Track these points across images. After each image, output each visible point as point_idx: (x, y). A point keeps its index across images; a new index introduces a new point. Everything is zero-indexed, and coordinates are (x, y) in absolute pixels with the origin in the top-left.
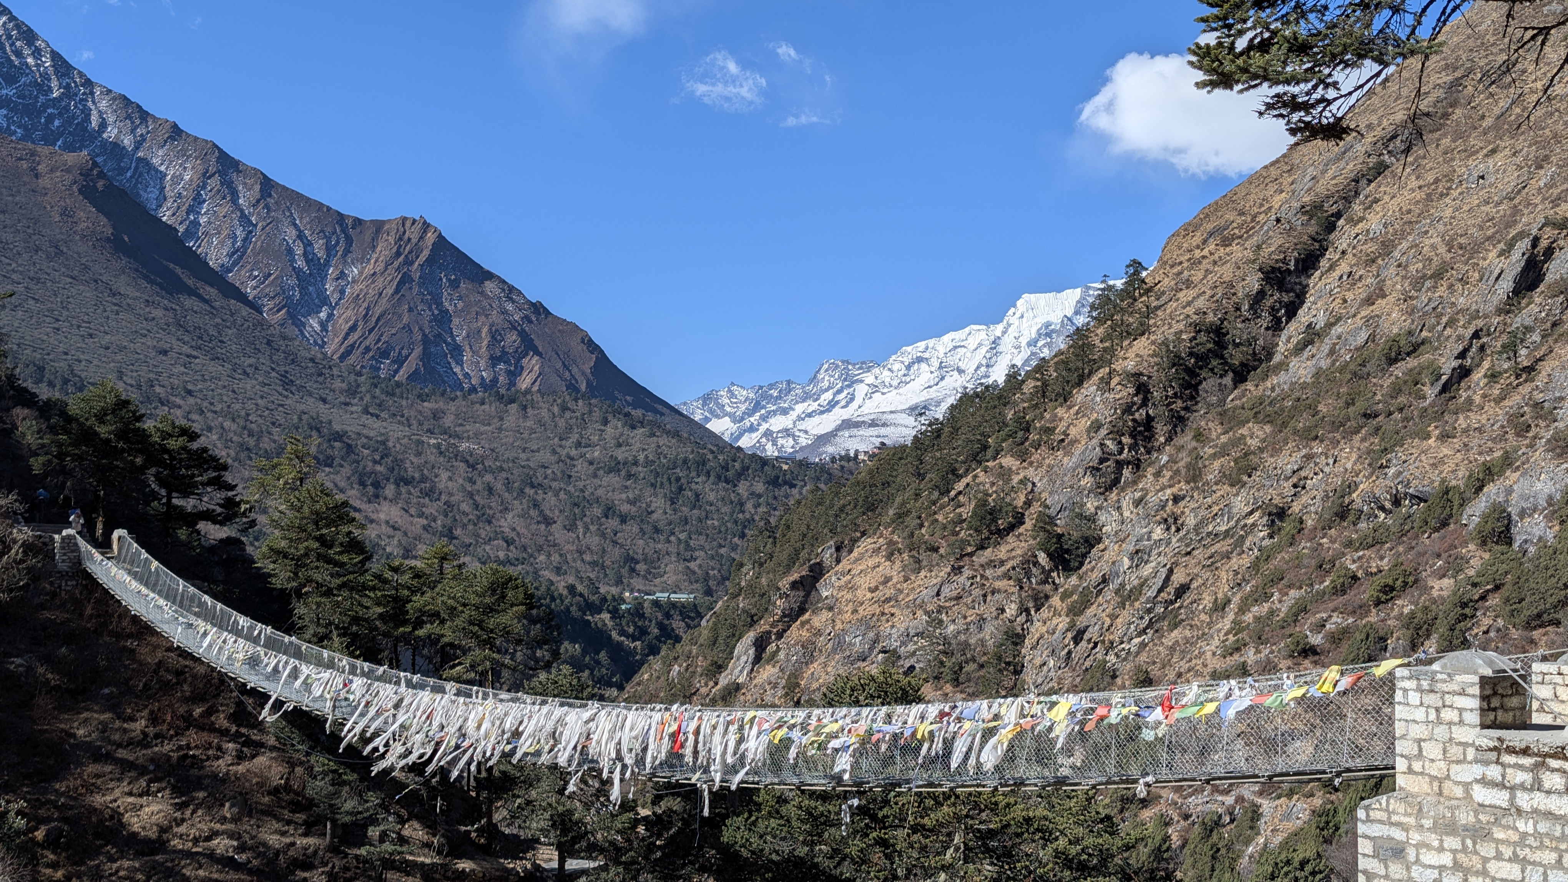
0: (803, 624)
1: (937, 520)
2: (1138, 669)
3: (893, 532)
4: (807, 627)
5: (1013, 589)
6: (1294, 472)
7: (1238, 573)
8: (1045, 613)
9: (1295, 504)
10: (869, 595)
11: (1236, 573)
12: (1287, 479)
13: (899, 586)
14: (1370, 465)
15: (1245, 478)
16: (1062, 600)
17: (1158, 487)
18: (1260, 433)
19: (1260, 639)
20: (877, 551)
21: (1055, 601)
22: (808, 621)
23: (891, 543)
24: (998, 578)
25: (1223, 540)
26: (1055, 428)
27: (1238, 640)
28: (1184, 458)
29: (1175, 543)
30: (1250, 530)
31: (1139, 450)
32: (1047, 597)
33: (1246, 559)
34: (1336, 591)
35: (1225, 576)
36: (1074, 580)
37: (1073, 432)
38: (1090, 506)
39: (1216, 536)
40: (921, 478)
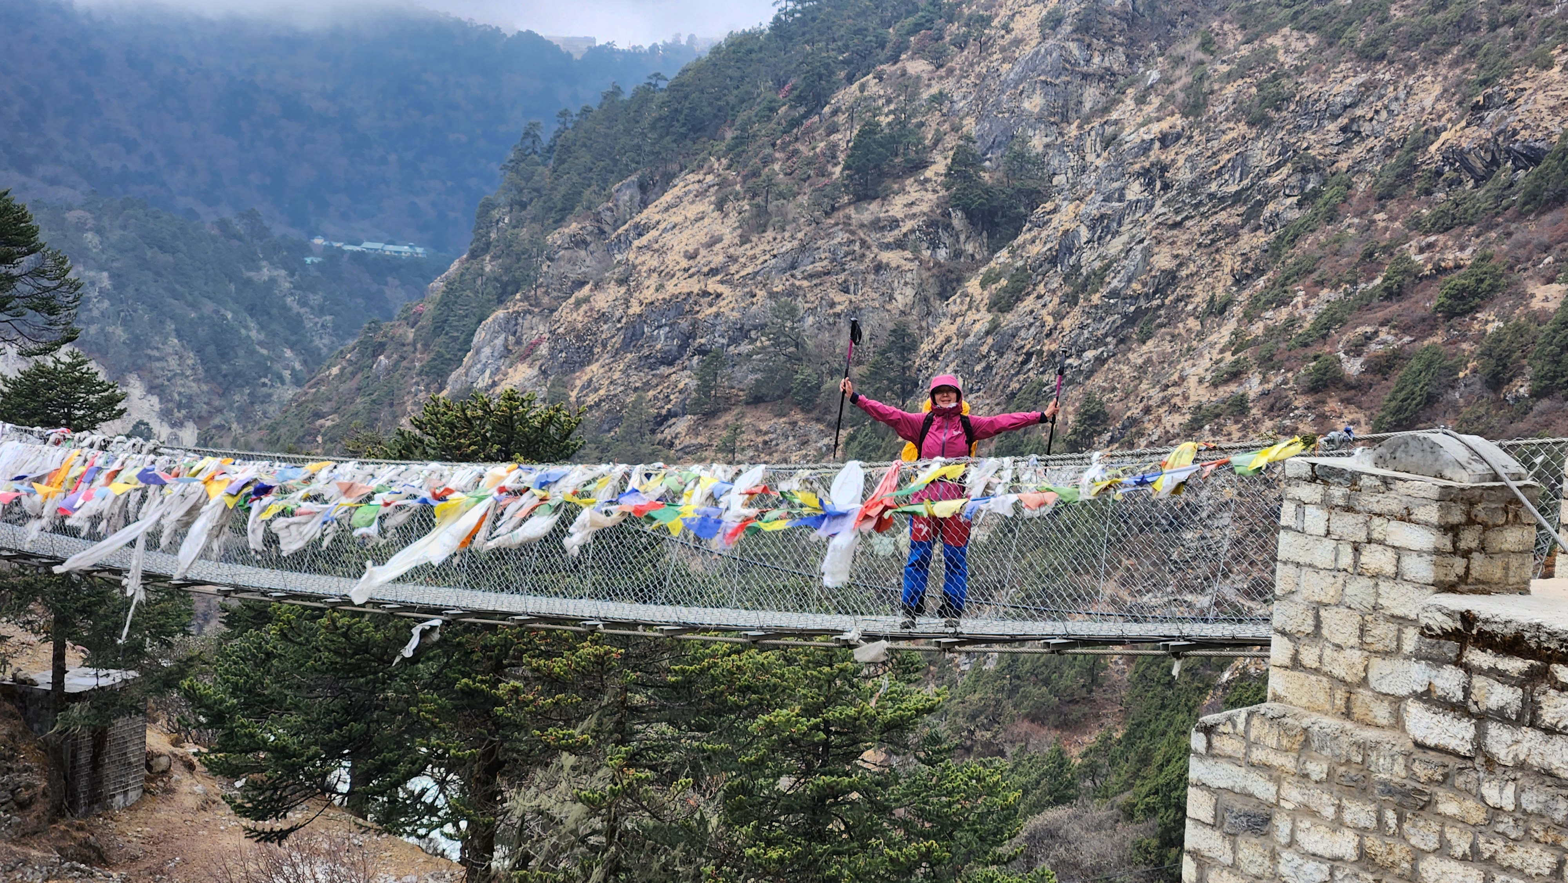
0: (578, 304)
1: (796, 152)
2: (1089, 398)
3: (729, 167)
4: (585, 307)
5: (908, 266)
6: (1346, 107)
7: (1249, 259)
8: (955, 305)
9: (1343, 156)
10: (685, 263)
11: (1246, 257)
12: (1335, 117)
13: (732, 250)
14: (1460, 104)
15: (1272, 113)
16: (983, 285)
17: (1140, 120)
18: (1300, 46)
19: (1268, 363)
20: (701, 194)
21: (973, 286)
22: (587, 300)
23: (723, 184)
24: (888, 247)
25: (1231, 206)
26: (990, 19)
27: (1237, 362)
28: (1183, 77)
29: (1158, 208)
30: (1271, 195)
31: (1116, 60)
32: (960, 280)
33: (1262, 239)
34: (1391, 294)
35: (1230, 262)
36: (1003, 255)
37: (1019, 26)
38: (1037, 142)
39: (1221, 201)
40: (780, 84)
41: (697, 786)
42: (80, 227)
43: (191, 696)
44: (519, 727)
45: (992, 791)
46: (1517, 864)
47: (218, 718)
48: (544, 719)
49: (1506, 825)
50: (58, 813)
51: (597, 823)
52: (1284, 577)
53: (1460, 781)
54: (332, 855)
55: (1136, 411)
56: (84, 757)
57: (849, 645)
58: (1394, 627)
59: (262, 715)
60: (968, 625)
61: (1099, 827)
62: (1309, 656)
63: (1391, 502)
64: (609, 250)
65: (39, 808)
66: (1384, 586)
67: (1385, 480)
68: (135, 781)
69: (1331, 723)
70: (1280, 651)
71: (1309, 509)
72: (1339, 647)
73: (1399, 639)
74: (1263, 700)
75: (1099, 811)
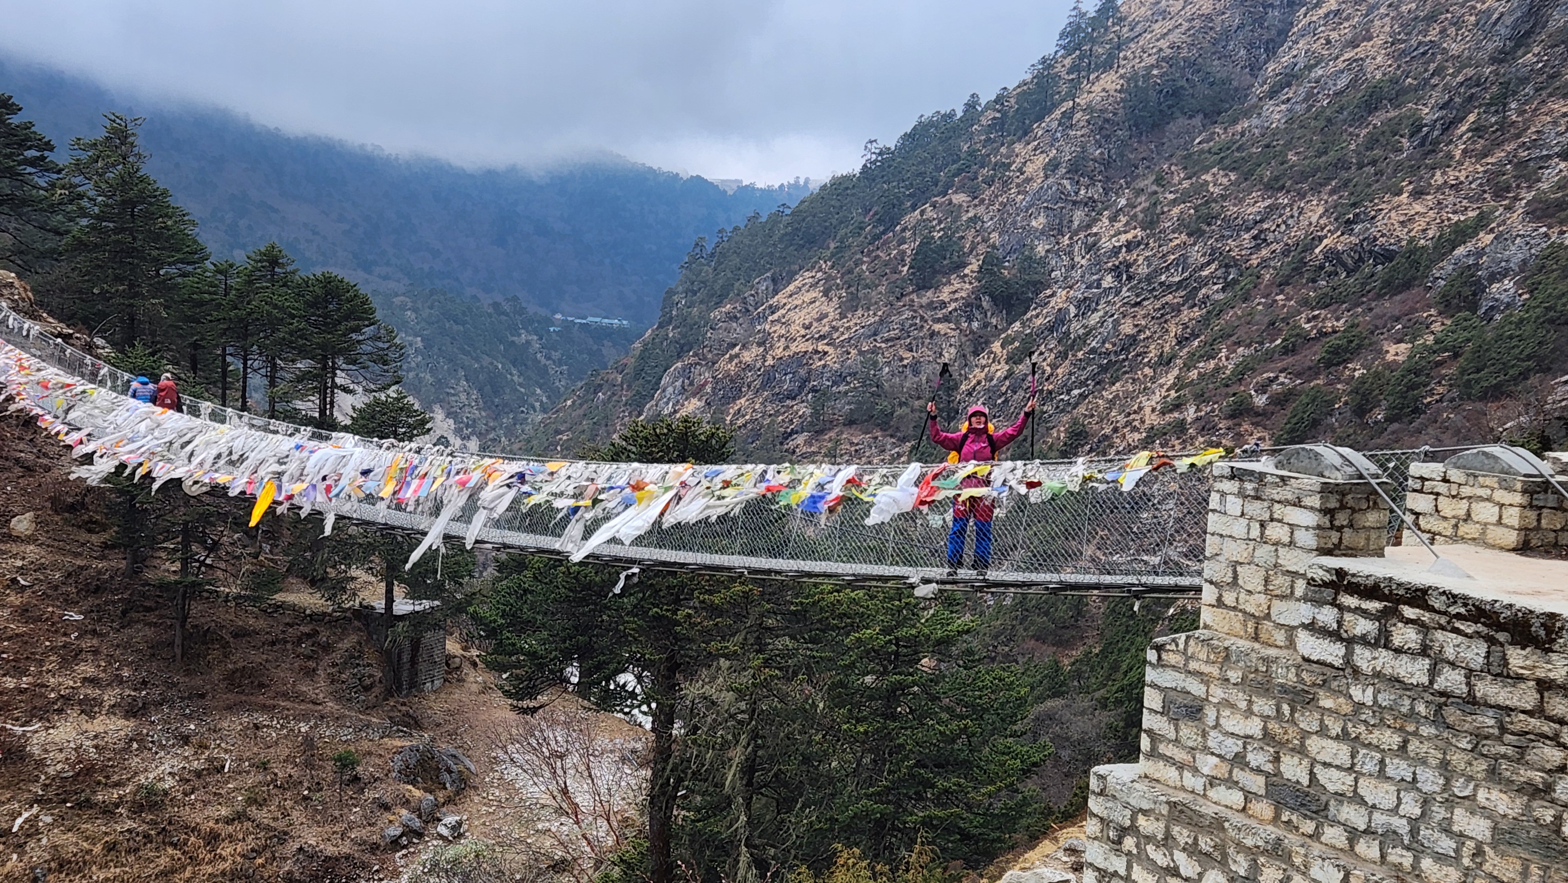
0: (731, 358)
1: (878, 257)
2: (1075, 422)
3: (832, 267)
4: (736, 361)
5: (953, 333)
6: (1256, 222)
7: (1187, 327)
8: (984, 359)
9: (1255, 256)
10: (803, 332)
11: (1185, 326)
12: (1248, 230)
13: (834, 323)
14: (1336, 219)
15: (1205, 227)
16: (1003, 346)
17: (1112, 233)
18: (1225, 181)
19: (1201, 398)
20: (814, 286)
21: (996, 346)
22: (737, 356)
23: (828, 278)
24: (938, 321)
25: (1176, 291)
26: (1010, 165)
27: (1179, 397)
28: (1143, 202)
29: (1124, 292)
30: (1204, 282)
31: (1096, 192)
32: (988, 343)
33: (1196, 313)
34: (1287, 351)
35: (1174, 329)
36: (1017, 326)
37: (1030, 169)
38: (1041, 249)
39: (1168, 288)
40: (867, 211)
41: (810, 681)
42: (403, 307)
43: (474, 617)
44: (690, 640)
45: (1010, 687)
46: (1375, 742)
47: (492, 633)
48: (707, 635)
49: (1367, 715)
50: (389, 693)
51: (743, 705)
52: (1211, 545)
53: (1334, 684)
54: (567, 724)
55: (1107, 431)
56: (406, 657)
57: (912, 587)
58: (1289, 579)
59: (522, 631)
60: (992, 575)
61: (1083, 713)
62: (1229, 598)
63: (1287, 493)
64: (752, 321)
65: (376, 690)
66: (1282, 551)
67: (1282, 478)
68: (439, 672)
69: (1245, 644)
70: (1209, 594)
71: (1229, 498)
72: (1250, 592)
73: (1292, 587)
74: (1197, 628)
75: (1083, 702)
